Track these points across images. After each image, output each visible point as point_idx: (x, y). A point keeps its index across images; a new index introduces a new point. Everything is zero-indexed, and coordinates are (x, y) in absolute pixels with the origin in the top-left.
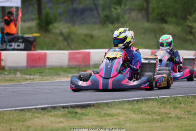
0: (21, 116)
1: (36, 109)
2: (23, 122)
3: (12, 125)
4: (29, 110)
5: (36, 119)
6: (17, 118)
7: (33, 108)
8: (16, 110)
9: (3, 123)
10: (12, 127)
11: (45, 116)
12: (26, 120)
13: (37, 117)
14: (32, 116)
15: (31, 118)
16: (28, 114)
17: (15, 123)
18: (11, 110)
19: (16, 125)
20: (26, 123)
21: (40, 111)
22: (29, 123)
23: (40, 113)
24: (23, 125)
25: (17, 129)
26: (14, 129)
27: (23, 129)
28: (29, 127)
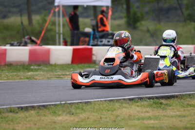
0: (111, 106)
1: (124, 99)
2: (113, 111)
3: (102, 114)
4: (118, 101)
6: (107, 108)
7: (121, 99)
8: (105, 101)
9: (94, 112)
10: (102, 116)
11: (132, 106)
12: (115, 109)
13: (125, 107)
14: (120, 106)
15: (119, 108)
16: (117, 105)
17: (104, 112)
18: (101, 101)
19: (106, 114)
20: (114, 113)
21: (128, 101)
22: (118, 113)
23: (128, 103)
24: (112, 114)
25: (106, 118)
26: (104, 118)
27: (112, 118)
28: (117, 116)
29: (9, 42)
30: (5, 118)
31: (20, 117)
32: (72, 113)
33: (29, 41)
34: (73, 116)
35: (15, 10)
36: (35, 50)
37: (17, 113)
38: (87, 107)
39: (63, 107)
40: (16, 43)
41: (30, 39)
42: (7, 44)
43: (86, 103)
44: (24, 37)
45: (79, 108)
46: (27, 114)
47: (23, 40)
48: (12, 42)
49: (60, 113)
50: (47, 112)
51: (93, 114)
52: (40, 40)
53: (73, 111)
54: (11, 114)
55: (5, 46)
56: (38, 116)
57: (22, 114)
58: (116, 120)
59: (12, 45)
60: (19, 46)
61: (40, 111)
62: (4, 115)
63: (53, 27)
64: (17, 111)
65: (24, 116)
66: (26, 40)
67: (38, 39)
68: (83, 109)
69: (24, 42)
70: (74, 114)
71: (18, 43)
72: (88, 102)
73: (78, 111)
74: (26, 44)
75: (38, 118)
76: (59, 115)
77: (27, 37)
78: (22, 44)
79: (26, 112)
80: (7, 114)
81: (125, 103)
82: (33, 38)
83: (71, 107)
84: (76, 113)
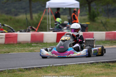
0: (79, 67)
1: (88, 63)
2: (81, 70)
4: (84, 64)
5: (88, 69)
6: (77, 68)
7: (86, 63)
8: (76, 64)
9: (70, 71)
10: (74, 73)
12: (82, 69)
15: (85, 68)
16: (83, 66)
17: (76, 71)
18: (74, 64)
22: (84, 71)
23: (90, 65)
24: (80, 72)
25: (77, 74)
26: (75, 74)
27: (80, 74)
28: (83, 73)
29: (19, 30)
30: (17, 74)
31: (25, 74)
32: (56, 72)
33: (31, 29)
34: (57, 73)
35: (23, 11)
36: (34, 34)
37: (24, 72)
38: (66, 68)
39: (51, 68)
40: (23, 30)
41: (31, 28)
42: (18, 31)
43: (65, 65)
44: (28, 27)
45: (60, 68)
46: (30, 72)
47: (28, 28)
48: (21, 30)
49: (49, 72)
50: (41, 71)
51: (69, 72)
52: (37, 28)
53: (57, 70)
54: (20, 73)
55: (17, 32)
56: (37, 73)
57: (27, 73)
58: (83, 76)
59: (21, 31)
60: (25, 32)
61: (38, 71)
62: (16, 73)
63: (45, 21)
64: (24, 70)
65: (28, 74)
66: (29, 29)
67: (36, 28)
68: (63, 69)
69: (28, 30)
70: (58, 72)
71: (24, 30)
72: (66, 65)
73: (60, 70)
74: (29, 31)
75: (37, 74)
76: (49, 73)
77: (29, 27)
78: (27, 31)
79: (29, 71)
80: (18, 73)
81: (88, 66)
82: (33, 27)
83: (56, 68)
84: (59, 72)
